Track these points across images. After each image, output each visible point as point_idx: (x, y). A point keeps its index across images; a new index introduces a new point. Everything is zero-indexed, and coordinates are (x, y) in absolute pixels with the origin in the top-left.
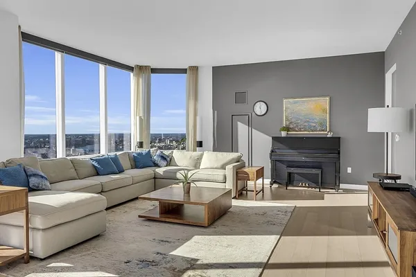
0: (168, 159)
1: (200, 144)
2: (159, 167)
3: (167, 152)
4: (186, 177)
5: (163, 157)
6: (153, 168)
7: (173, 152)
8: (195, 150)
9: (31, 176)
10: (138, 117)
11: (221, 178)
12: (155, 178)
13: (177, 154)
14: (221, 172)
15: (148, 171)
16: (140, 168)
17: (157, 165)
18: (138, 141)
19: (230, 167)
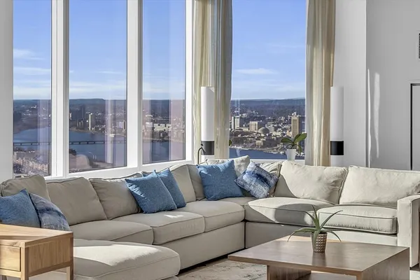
0: (272, 182)
1: (339, 148)
2: (254, 197)
3: (268, 166)
4: (316, 220)
5: (261, 177)
6: (242, 201)
7: (280, 166)
8: (326, 163)
9: (43, 211)
10: (203, 89)
11: (386, 226)
12: (245, 221)
13: (289, 170)
14: (388, 213)
15: (232, 207)
16: (216, 199)
17: (246, 194)
18: (204, 139)
19: (405, 202)
